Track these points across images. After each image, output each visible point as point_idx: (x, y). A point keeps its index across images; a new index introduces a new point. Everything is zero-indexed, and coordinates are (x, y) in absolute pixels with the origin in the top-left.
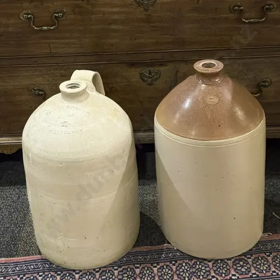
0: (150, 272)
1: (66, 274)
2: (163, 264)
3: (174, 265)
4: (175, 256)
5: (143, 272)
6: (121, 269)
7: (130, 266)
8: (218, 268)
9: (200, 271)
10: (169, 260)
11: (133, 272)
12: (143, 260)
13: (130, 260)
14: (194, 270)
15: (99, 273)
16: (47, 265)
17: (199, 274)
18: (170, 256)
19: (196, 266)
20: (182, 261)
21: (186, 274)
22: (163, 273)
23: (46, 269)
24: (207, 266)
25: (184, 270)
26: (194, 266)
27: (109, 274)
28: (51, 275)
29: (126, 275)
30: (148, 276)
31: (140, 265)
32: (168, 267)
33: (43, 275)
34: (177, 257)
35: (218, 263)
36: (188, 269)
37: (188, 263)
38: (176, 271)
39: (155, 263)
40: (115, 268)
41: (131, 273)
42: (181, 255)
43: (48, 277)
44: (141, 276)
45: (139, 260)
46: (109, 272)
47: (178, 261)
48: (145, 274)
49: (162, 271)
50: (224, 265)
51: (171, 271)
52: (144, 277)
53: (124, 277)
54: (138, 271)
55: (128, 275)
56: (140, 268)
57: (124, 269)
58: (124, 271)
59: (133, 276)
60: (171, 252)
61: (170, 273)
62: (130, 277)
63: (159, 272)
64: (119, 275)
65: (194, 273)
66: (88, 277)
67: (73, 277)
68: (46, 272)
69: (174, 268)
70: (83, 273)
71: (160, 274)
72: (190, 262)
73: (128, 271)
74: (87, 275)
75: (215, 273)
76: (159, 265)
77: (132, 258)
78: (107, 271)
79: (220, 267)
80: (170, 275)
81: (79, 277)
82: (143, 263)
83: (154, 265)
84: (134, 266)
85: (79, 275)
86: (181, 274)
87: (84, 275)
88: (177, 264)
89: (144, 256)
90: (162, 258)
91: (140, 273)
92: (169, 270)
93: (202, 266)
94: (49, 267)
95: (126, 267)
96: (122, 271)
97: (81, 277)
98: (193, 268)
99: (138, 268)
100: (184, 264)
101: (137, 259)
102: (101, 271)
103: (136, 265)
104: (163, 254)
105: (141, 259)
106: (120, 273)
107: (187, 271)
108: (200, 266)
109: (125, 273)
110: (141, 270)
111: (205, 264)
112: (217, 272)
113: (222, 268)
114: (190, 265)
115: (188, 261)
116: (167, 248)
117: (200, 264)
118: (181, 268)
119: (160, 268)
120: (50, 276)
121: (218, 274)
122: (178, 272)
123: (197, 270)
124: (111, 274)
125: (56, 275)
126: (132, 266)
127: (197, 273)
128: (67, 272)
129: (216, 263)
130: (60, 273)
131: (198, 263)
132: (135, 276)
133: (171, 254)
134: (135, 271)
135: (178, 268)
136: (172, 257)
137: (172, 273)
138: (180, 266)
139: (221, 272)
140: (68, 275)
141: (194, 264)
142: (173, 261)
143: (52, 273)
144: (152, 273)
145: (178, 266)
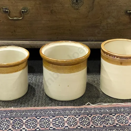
0: (74, 120)
1: (17, 119)
2: (83, 116)
3: (90, 117)
4: (90, 112)
5: (69, 120)
6: (55, 118)
7: (60, 116)
8: (120, 119)
9: (108, 121)
10: (87, 114)
11: (63, 120)
12: (69, 113)
13: (61, 113)
14: (104, 120)
15: (39, 119)
16: (4, 114)
17: (107, 122)
18: (87, 112)
19: (105, 118)
20: (95, 115)
21: (98, 122)
22: (82, 121)
23: (3, 116)
24: (112, 118)
25: (97, 120)
26: (104, 118)
27: (46, 120)
28: (7, 120)
29: (58, 122)
30: (73, 122)
31: (67, 116)
32: (86, 118)
33: (1, 120)
34: (92, 112)
35: (120, 117)
36: (100, 120)
37: (99, 116)
38: (92, 120)
39: (77, 115)
40: (50, 117)
41: (61, 120)
42: (94, 112)
43: (5, 121)
44: (68, 122)
45: (66, 113)
46: (46, 119)
47: (93, 115)
48: (71, 121)
49: (82, 119)
50: (123, 118)
51: (88, 120)
52: (70, 123)
53: (56, 122)
54: (66, 119)
55: (59, 122)
56: (68, 117)
57: (56, 118)
58: (57, 119)
59: (62, 122)
60: (88, 110)
61: (87, 121)
62: (60, 122)
63: (80, 120)
64: (53, 121)
65: (104, 121)
66: (32, 122)
67: (22, 121)
68: (3, 118)
69: (90, 118)
70: (29, 119)
71: (81, 121)
72: (100, 116)
73: (59, 119)
74: (31, 120)
75: (118, 122)
76: (80, 116)
77: (62, 112)
78: (45, 119)
79: (121, 119)
80: (88, 122)
81: (26, 121)
82: (69, 115)
83: (77, 116)
84: (63, 116)
85: (25, 120)
86: (95, 122)
87: (29, 121)
88: (92, 117)
89: (70, 111)
90: (82, 113)
91: (67, 120)
92: (87, 119)
93: (109, 118)
94: (6, 115)
95: (58, 117)
96: (55, 119)
97: (27, 122)
98: (103, 119)
99: (66, 117)
100: (97, 117)
101: (65, 113)
102: (40, 118)
103: (64, 116)
104: (82, 110)
105: (68, 113)
106: (54, 120)
107: (99, 120)
108: (108, 118)
109: (57, 121)
110: (68, 119)
111: (111, 117)
112: (119, 121)
113: (122, 119)
114: (100, 117)
115: (99, 115)
116: (85, 108)
117: (107, 117)
118: (95, 119)
119: (81, 118)
120: (5, 120)
121: (121, 123)
122: (93, 121)
123: (105, 120)
124: (48, 121)
125: (10, 120)
126: (62, 117)
127: (106, 122)
128: (18, 118)
129: (118, 116)
130: (12, 118)
131: (106, 116)
132: (64, 122)
133: (88, 111)
134: (64, 120)
135: (93, 119)
136: (88, 113)
137: (89, 121)
138: (94, 118)
139: (122, 121)
140: (18, 120)
141: (103, 117)
142: (90, 114)
143: (7, 119)
144: (75, 120)
145: (93, 118)
